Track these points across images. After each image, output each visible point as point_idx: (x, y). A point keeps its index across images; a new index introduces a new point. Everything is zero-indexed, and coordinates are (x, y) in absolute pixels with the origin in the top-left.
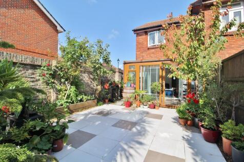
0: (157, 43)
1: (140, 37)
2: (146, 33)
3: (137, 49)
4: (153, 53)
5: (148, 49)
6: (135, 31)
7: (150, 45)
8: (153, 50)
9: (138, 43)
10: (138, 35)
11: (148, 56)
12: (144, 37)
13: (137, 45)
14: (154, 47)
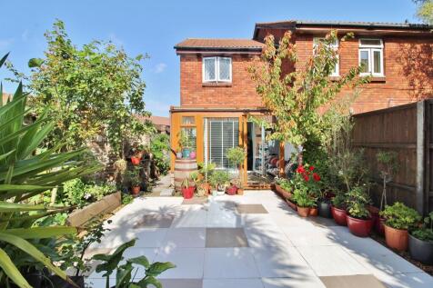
0: (217, 78)
1: (187, 63)
2: (199, 57)
3: (182, 84)
4: (212, 95)
5: (204, 86)
6: (178, 49)
7: (206, 79)
8: (212, 90)
9: (184, 74)
10: (183, 58)
11: (204, 100)
12: (195, 63)
13: (181, 77)
14: (214, 84)
